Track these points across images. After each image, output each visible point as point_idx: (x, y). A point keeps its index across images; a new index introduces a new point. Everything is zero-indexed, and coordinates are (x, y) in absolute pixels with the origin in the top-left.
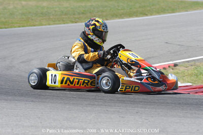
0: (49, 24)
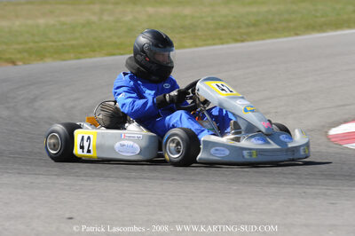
0: (196, 46)
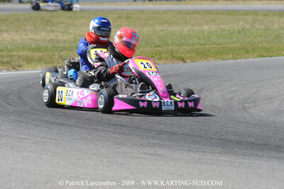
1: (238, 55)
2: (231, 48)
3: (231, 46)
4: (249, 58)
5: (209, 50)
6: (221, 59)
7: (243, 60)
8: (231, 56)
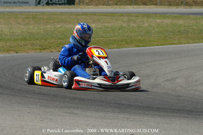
1: (121, 45)
2: (115, 40)
3: (115, 38)
4: (129, 47)
5: (99, 42)
6: (109, 48)
7: (124, 49)
8: (115, 46)
